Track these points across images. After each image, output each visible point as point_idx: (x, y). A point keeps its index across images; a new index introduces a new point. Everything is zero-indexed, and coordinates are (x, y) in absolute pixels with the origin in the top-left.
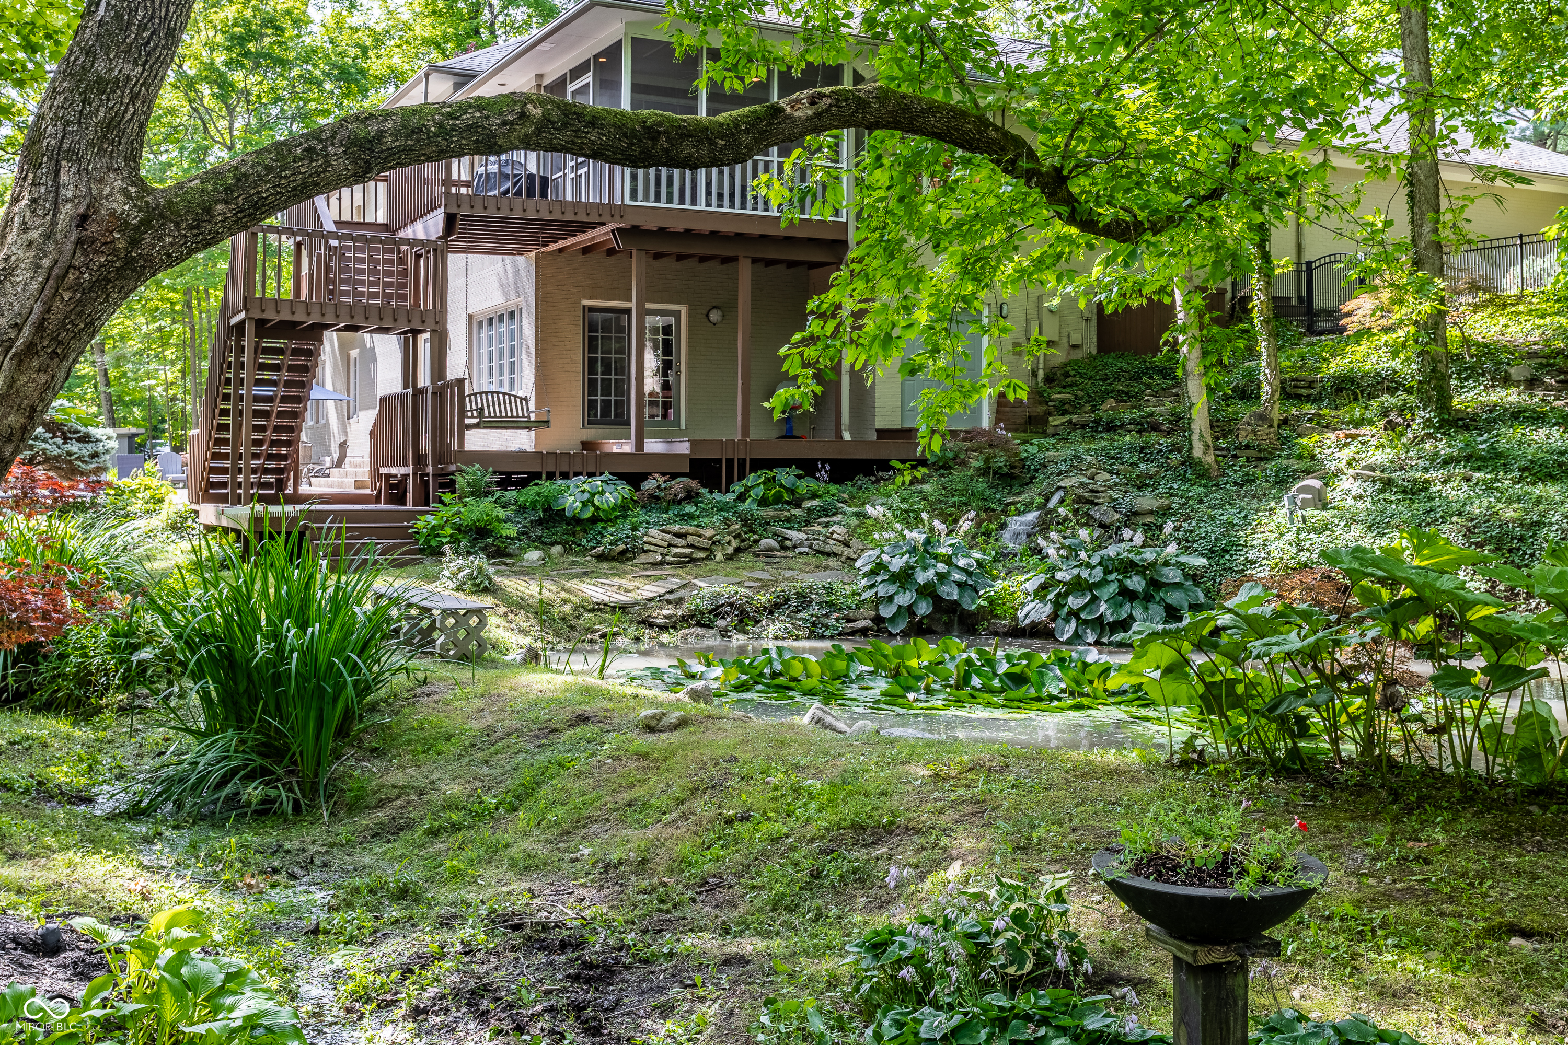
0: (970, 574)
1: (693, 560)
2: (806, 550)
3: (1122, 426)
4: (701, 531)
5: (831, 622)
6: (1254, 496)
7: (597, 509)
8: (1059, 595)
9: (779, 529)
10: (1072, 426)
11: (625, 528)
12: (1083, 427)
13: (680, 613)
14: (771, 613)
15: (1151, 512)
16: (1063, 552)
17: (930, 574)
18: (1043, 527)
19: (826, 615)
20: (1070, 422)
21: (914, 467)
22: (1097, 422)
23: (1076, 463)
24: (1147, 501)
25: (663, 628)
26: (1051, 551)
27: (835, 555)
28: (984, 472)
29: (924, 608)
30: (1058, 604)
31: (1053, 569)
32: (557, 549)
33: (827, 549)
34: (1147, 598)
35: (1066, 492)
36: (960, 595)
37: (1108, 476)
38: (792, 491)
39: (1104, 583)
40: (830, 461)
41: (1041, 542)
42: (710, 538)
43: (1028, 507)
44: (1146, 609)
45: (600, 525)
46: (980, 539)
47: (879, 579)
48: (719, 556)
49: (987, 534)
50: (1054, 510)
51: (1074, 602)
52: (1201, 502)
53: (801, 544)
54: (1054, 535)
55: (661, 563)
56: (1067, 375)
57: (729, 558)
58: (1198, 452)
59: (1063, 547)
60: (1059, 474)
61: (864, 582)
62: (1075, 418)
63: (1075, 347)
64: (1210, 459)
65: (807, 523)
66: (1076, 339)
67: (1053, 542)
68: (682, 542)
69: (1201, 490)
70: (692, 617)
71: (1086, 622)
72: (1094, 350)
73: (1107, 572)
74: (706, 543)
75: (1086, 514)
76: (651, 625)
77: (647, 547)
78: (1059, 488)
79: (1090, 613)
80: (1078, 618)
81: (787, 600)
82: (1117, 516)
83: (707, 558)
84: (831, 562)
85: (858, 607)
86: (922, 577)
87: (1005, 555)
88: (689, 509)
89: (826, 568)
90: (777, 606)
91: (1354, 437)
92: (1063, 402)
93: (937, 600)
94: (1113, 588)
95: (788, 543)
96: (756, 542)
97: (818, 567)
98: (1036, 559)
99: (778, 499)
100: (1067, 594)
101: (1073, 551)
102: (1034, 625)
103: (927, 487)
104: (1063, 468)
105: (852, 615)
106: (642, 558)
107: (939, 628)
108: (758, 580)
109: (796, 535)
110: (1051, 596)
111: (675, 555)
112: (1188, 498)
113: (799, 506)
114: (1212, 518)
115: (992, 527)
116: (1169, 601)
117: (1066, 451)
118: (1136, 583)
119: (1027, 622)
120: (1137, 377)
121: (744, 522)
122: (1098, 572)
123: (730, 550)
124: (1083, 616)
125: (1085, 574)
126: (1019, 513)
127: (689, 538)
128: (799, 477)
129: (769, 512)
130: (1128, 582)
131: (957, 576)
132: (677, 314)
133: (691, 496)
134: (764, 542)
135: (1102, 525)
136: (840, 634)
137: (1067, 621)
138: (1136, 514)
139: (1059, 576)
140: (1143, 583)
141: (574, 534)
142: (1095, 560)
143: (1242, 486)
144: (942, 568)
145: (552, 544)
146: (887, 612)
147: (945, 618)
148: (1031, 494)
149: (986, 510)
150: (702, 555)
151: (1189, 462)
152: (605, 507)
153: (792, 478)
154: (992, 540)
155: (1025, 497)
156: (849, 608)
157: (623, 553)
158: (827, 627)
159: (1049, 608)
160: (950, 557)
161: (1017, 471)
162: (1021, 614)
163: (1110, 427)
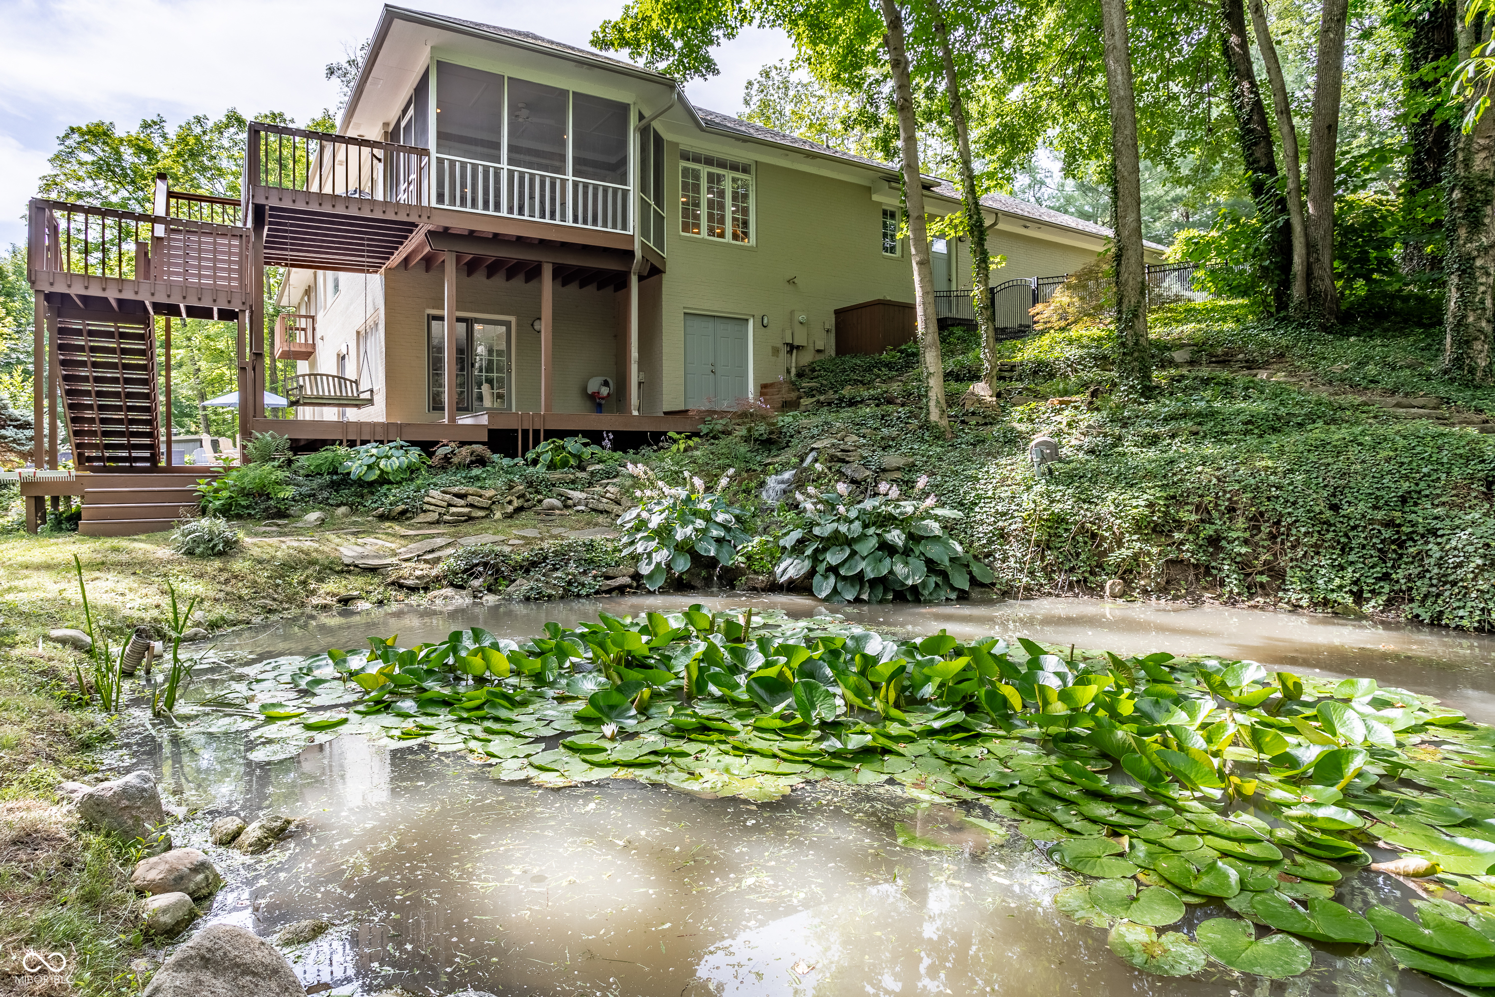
0: (728, 529)
1: (470, 519)
2: (582, 508)
3: (862, 402)
4: (483, 492)
5: (588, 580)
6: (988, 454)
7: (382, 471)
8: (816, 551)
9: (563, 490)
10: (820, 404)
11: (409, 490)
12: (829, 404)
13: (434, 572)
14: (527, 571)
15: (898, 469)
16: (820, 507)
17: (689, 530)
18: (800, 484)
19: (585, 573)
20: (818, 401)
21: (689, 438)
22: (841, 400)
23: (826, 429)
24: (892, 459)
25: (413, 589)
26: (809, 506)
27: (607, 512)
28: (747, 439)
29: (682, 565)
30: (816, 558)
31: (812, 524)
32: (343, 510)
33: (601, 507)
34: (907, 552)
35: (819, 453)
36: (717, 550)
37: (856, 438)
38: (578, 457)
39: (863, 537)
40: (614, 432)
41: (799, 496)
42: (490, 498)
43: (785, 466)
44: (906, 564)
45: (386, 487)
46: (741, 496)
47: (639, 536)
48: (498, 515)
49: (747, 491)
50: (810, 468)
51: (833, 558)
52: (940, 459)
53: (579, 503)
54: (811, 490)
55: (438, 522)
56: (813, 370)
57: (510, 516)
58: (934, 416)
59: (821, 502)
60: (813, 437)
61: (625, 540)
62: (822, 398)
63: (819, 351)
64: (944, 422)
65: (590, 484)
66: (820, 345)
67: (811, 497)
68: (462, 502)
69: (938, 450)
70: (445, 577)
71: (845, 578)
72: (833, 354)
73: (866, 526)
74: (485, 503)
75: (839, 471)
76: (401, 586)
77: (426, 507)
78: (813, 449)
79: (849, 568)
80: (837, 574)
81: (546, 558)
82: (868, 473)
83: (486, 516)
84: (601, 519)
85: (618, 564)
86: (680, 534)
87: (763, 511)
88: (476, 472)
89: (596, 525)
90: (534, 564)
91: (1067, 403)
92: (811, 389)
93: (696, 557)
94: (873, 542)
95: (570, 502)
96: (540, 501)
97: (588, 524)
98: (791, 515)
99: (565, 464)
100: (825, 550)
101: (831, 506)
102: (791, 581)
103: (697, 453)
104: (816, 432)
105: (611, 572)
106: (422, 518)
107: (698, 583)
108: (524, 538)
109: (577, 495)
110: (809, 552)
111: (453, 515)
112: (929, 457)
113: (583, 469)
114: (956, 473)
115: (753, 484)
116: (929, 555)
117: (816, 420)
118: (896, 536)
119: (785, 578)
120: (869, 369)
121: (530, 484)
122: (857, 526)
123: (510, 509)
124: (842, 572)
125: (843, 528)
126: (777, 473)
127: (470, 498)
128: (585, 445)
129: (556, 475)
130: (888, 537)
131: (715, 533)
132: (508, 324)
133: (481, 461)
134: (547, 501)
135: (853, 481)
136: (597, 593)
137: (826, 577)
138: (884, 470)
139: (817, 531)
140: (903, 537)
141: (362, 497)
142: (853, 514)
143: (974, 445)
144: (700, 523)
145: (339, 506)
146: (645, 569)
147: (703, 573)
148: (788, 456)
149: (747, 471)
150: (481, 513)
151: (926, 426)
152: (389, 469)
153: (578, 445)
154: (752, 497)
155: (782, 458)
156: (608, 565)
157: (403, 513)
158: (583, 585)
159: (807, 565)
160: (709, 513)
161: (774, 436)
162: (778, 570)
163: (852, 403)
